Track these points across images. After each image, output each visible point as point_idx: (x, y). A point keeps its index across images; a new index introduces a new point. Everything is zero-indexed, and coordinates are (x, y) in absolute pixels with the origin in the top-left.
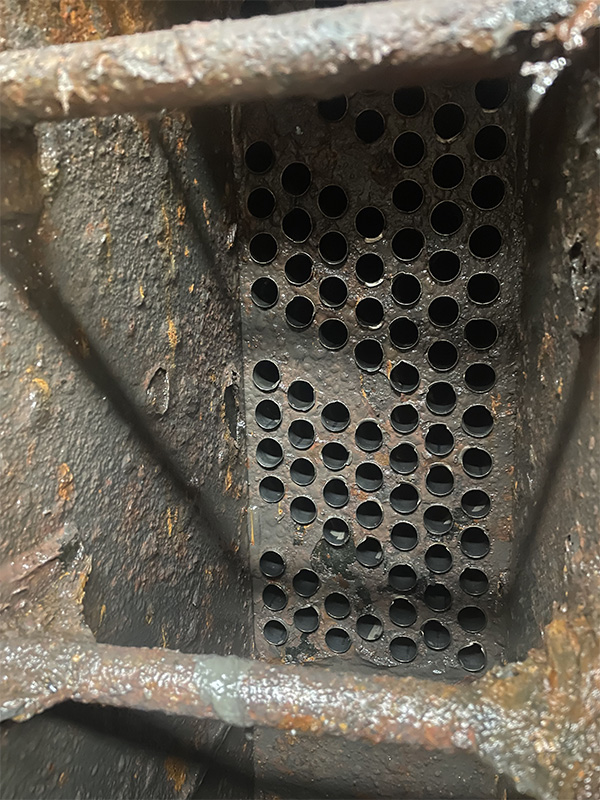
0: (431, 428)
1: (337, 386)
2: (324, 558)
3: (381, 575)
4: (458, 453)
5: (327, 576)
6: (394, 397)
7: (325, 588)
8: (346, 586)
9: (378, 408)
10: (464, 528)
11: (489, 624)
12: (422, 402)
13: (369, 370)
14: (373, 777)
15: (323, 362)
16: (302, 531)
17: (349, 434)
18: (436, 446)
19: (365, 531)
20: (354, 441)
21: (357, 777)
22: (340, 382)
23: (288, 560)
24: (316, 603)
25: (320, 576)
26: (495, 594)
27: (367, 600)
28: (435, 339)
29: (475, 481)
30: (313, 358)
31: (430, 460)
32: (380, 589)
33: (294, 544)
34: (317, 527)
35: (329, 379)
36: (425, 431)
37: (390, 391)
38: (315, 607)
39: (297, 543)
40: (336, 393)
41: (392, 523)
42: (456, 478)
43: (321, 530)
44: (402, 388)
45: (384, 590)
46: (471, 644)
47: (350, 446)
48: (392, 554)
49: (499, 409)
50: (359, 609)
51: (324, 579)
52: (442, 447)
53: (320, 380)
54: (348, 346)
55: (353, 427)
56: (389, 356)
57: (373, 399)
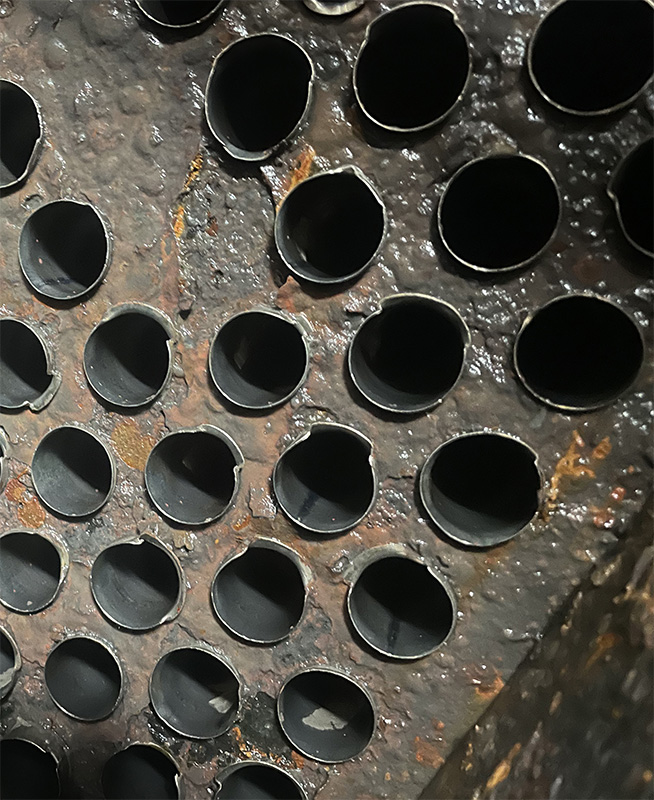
6: (258, 275)
17: (79, 326)
20: (80, 349)
29: (358, 653)
31: (262, 524)
36: (296, 432)
37: (261, 254)
40: (102, 181)
41: (69, 624)
42: (309, 616)
56: (319, 133)
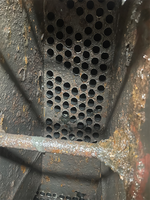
0: (90, 90)
1: (68, 78)
2: (62, 120)
3: (76, 125)
4: (96, 96)
5: (62, 124)
6: (81, 82)
7: (62, 127)
8: (67, 127)
9: (77, 84)
10: (95, 114)
11: (100, 136)
12: (88, 84)
13: (76, 75)
14: (70, 171)
15: (64, 72)
16: (57, 114)
17: (70, 91)
18: (91, 95)
19: (72, 114)
20: (71, 92)
21: (67, 171)
22: (68, 77)
23: (53, 120)
24: (59, 131)
25: (61, 124)
26: (101, 130)
27: (72, 131)
28: (93, 68)
29: (99, 103)
30: (62, 71)
31: (89, 98)
32: (75, 128)
33: (55, 117)
34: (60, 113)
35: (66, 76)
36: (88, 91)
37: (81, 80)
38: (59, 132)
39: (56, 116)
40: (67, 80)
41: (79, 112)
42: (95, 102)
43: (62, 114)
44: (83, 80)
45: (76, 128)
46: (95, 141)
47: (70, 93)
48: (78, 120)
49: (106, 86)
50: (70, 133)
51: (62, 125)
52: (92, 95)
53: (63, 76)
54: (71, 68)
55: (71, 89)
56: (81, 72)
57: (76, 82)
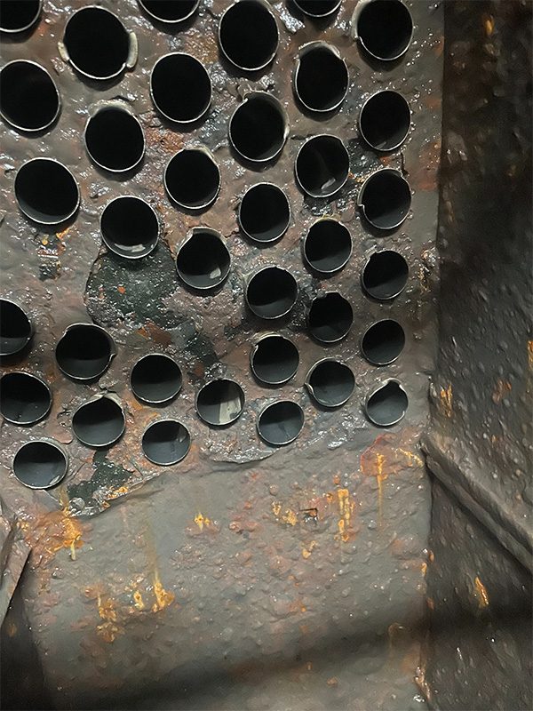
4: (347, 17)
7: (127, 353)
8: (165, 340)
10: (364, 179)
16: (55, 245)
19: (188, 219)
23: (34, 315)
25: (112, 332)
26: (417, 291)
31: (298, 36)
33: (43, 278)
38: (113, 397)
39: (50, 273)
42: (350, 72)
46: (385, 383)
51: (122, 337)
